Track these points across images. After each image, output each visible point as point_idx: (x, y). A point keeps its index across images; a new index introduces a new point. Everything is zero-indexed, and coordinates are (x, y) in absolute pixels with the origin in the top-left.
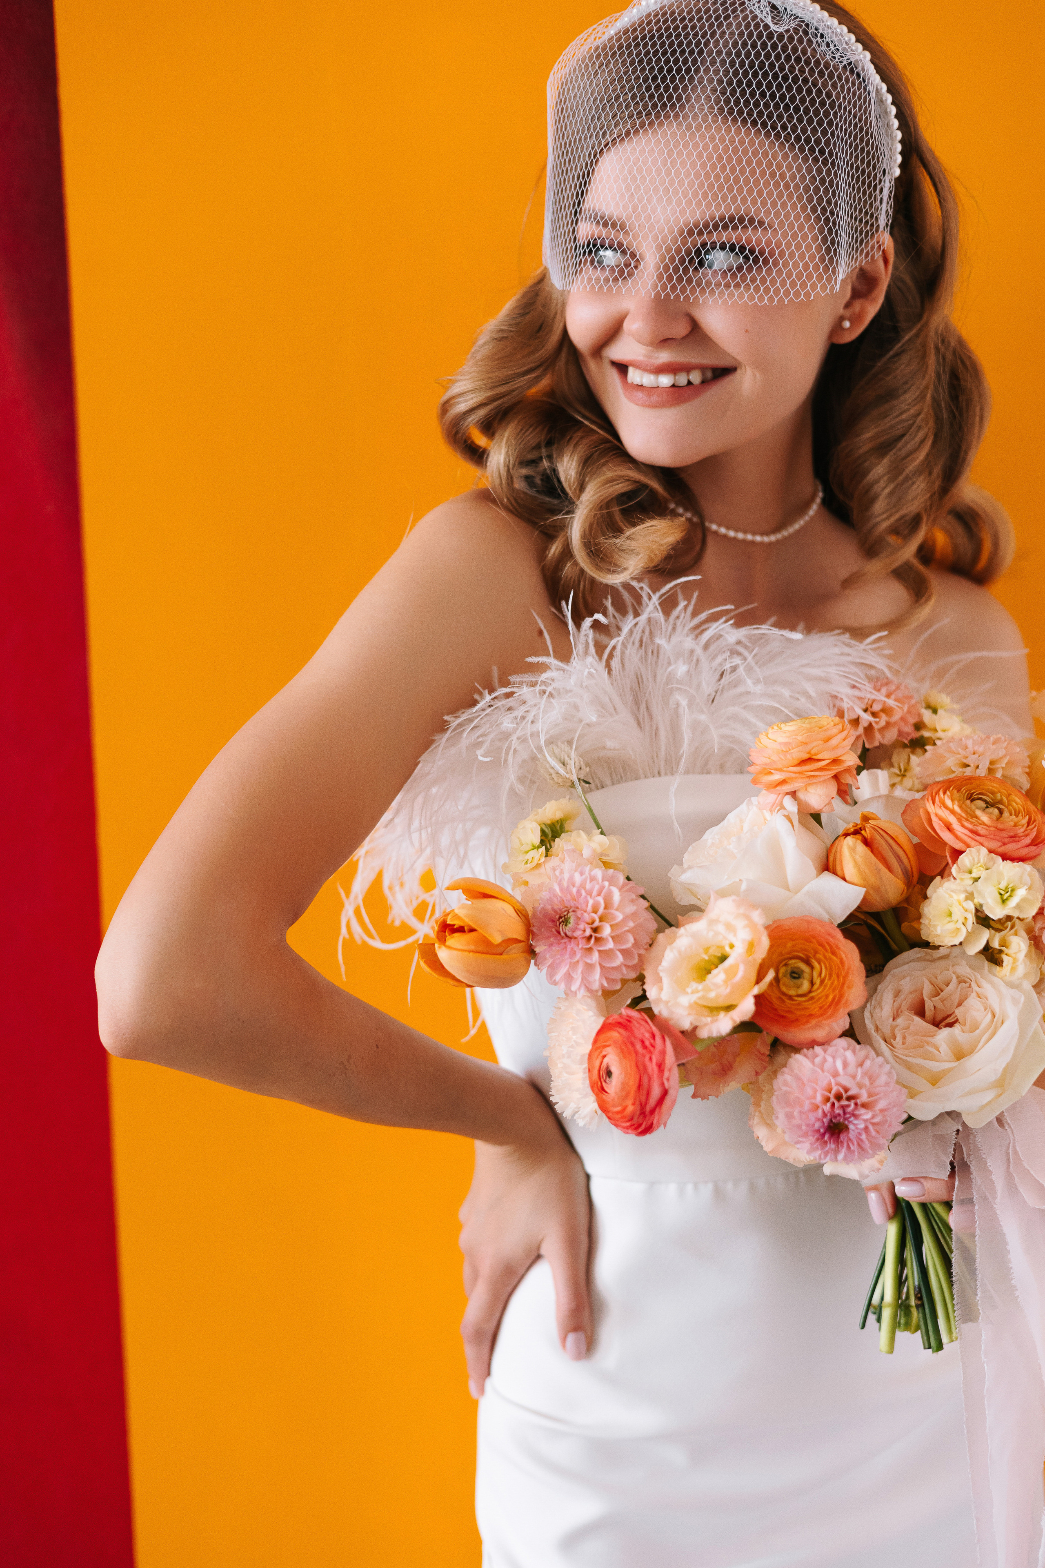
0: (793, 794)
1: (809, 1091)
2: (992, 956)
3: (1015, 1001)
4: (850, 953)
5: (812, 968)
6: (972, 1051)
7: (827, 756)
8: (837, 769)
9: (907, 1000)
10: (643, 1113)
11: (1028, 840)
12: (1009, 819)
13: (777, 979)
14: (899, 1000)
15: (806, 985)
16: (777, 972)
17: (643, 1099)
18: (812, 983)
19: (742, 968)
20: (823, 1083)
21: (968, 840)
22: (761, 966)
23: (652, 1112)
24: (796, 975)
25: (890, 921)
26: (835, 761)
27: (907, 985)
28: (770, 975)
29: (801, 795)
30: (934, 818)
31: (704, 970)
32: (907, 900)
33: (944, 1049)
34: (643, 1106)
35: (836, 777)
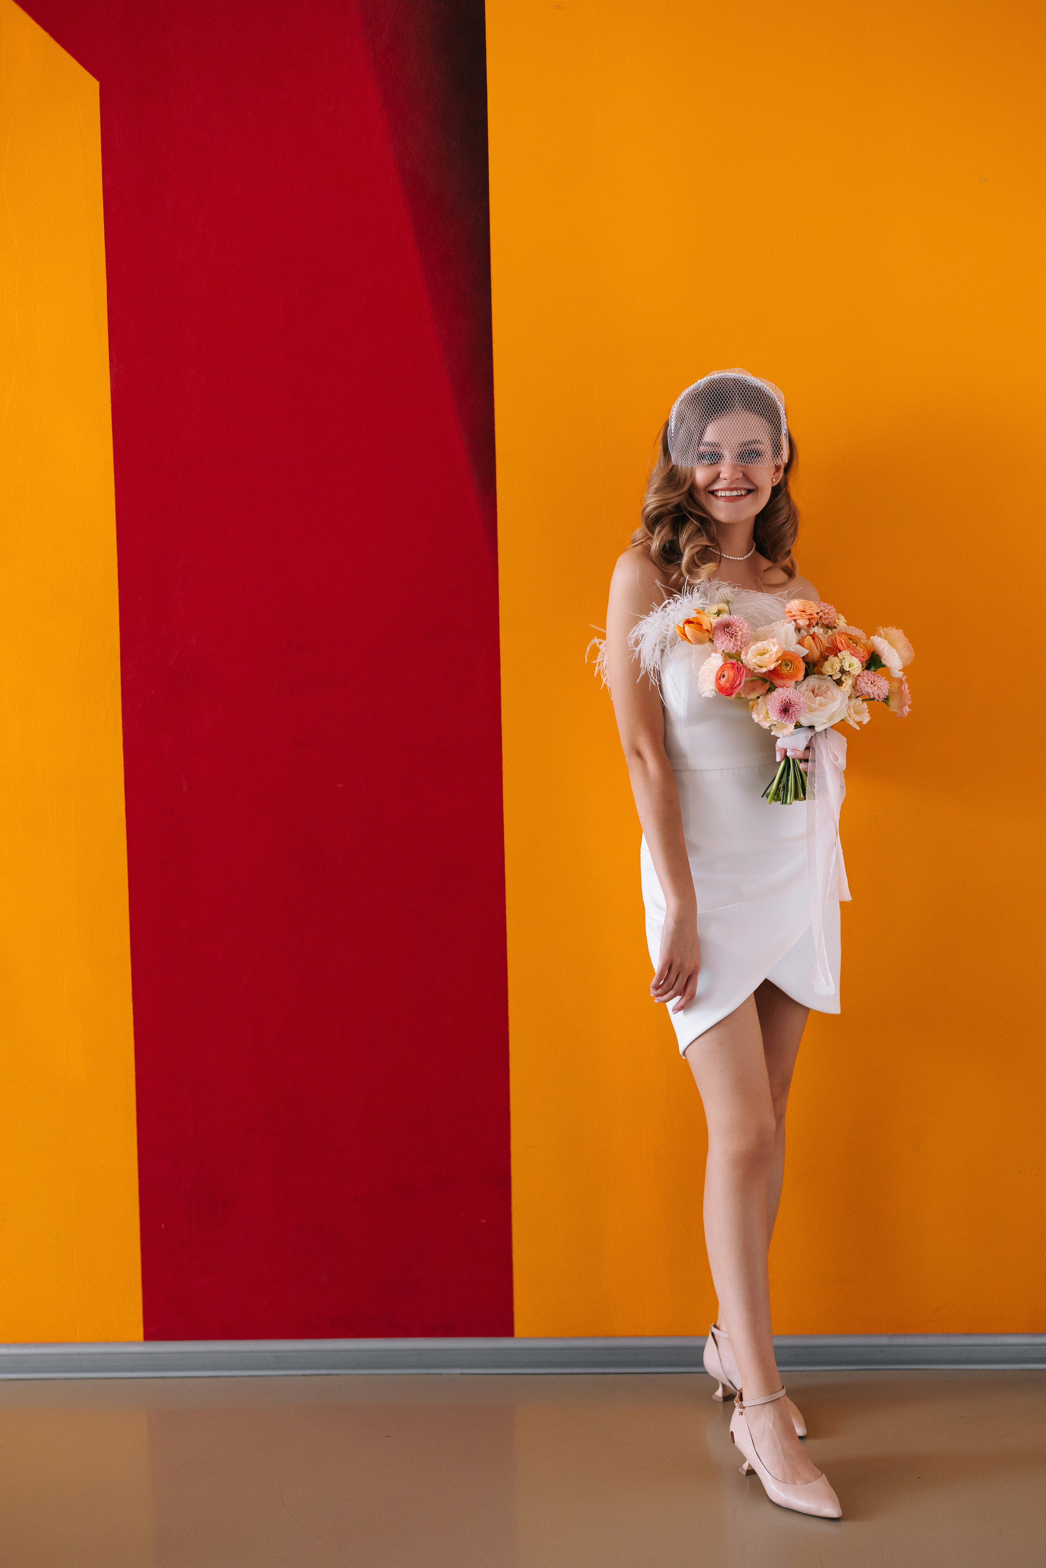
0: (795, 621)
1: (781, 697)
2: (839, 682)
3: (841, 696)
4: (803, 666)
5: (792, 665)
6: (825, 705)
7: (809, 612)
8: (811, 616)
9: (810, 688)
10: (732, 688)
11: (862, 656)
12: (858, 648)
13: (781, 664)
14: (807, 688)
15: (789, 668)
16: (782, 662)
17: (733, 684)
18: (790, 669)
19: (774, 655)
20: (786, 695)
21: (846, 648)
22: (779, 658)
23: (734, 688)
24: (787, 665)
25: (811, 666)
26: (811, 615)
27: (811, 683)
28: (780, 662)
29: (797, 621)
30: (838, 639)
31: (762, 654)
32: (818, 661)
33: (817, 702)
34: (732, 686)
35: (809, 619)
